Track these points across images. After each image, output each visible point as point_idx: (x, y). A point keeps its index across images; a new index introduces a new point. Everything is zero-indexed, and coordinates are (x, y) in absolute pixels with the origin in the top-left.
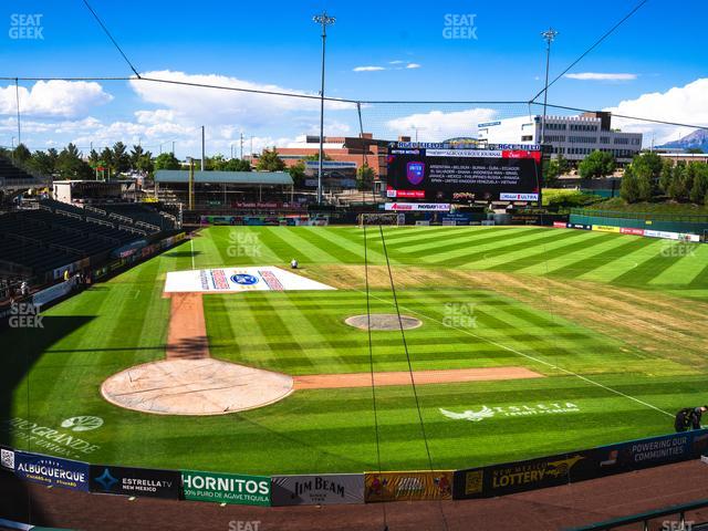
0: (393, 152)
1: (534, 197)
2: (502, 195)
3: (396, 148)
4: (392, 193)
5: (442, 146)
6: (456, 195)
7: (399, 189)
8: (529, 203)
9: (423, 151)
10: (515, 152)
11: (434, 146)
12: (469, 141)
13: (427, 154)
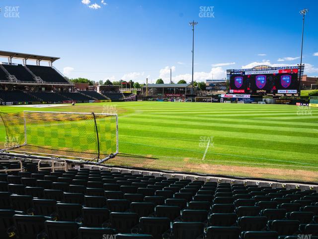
0: (232, 74)
1: (295, 91)
2: (279, 91)
3: (234, 72)
4: (231, 91)
5: (252, 70)
6: (258, 91)
7: (234, 89)
8: (293, 94)
9: (244, 73)
10: (285, 70)
11: (249, 70)
12: (264, 67)
13: (246, 74)
